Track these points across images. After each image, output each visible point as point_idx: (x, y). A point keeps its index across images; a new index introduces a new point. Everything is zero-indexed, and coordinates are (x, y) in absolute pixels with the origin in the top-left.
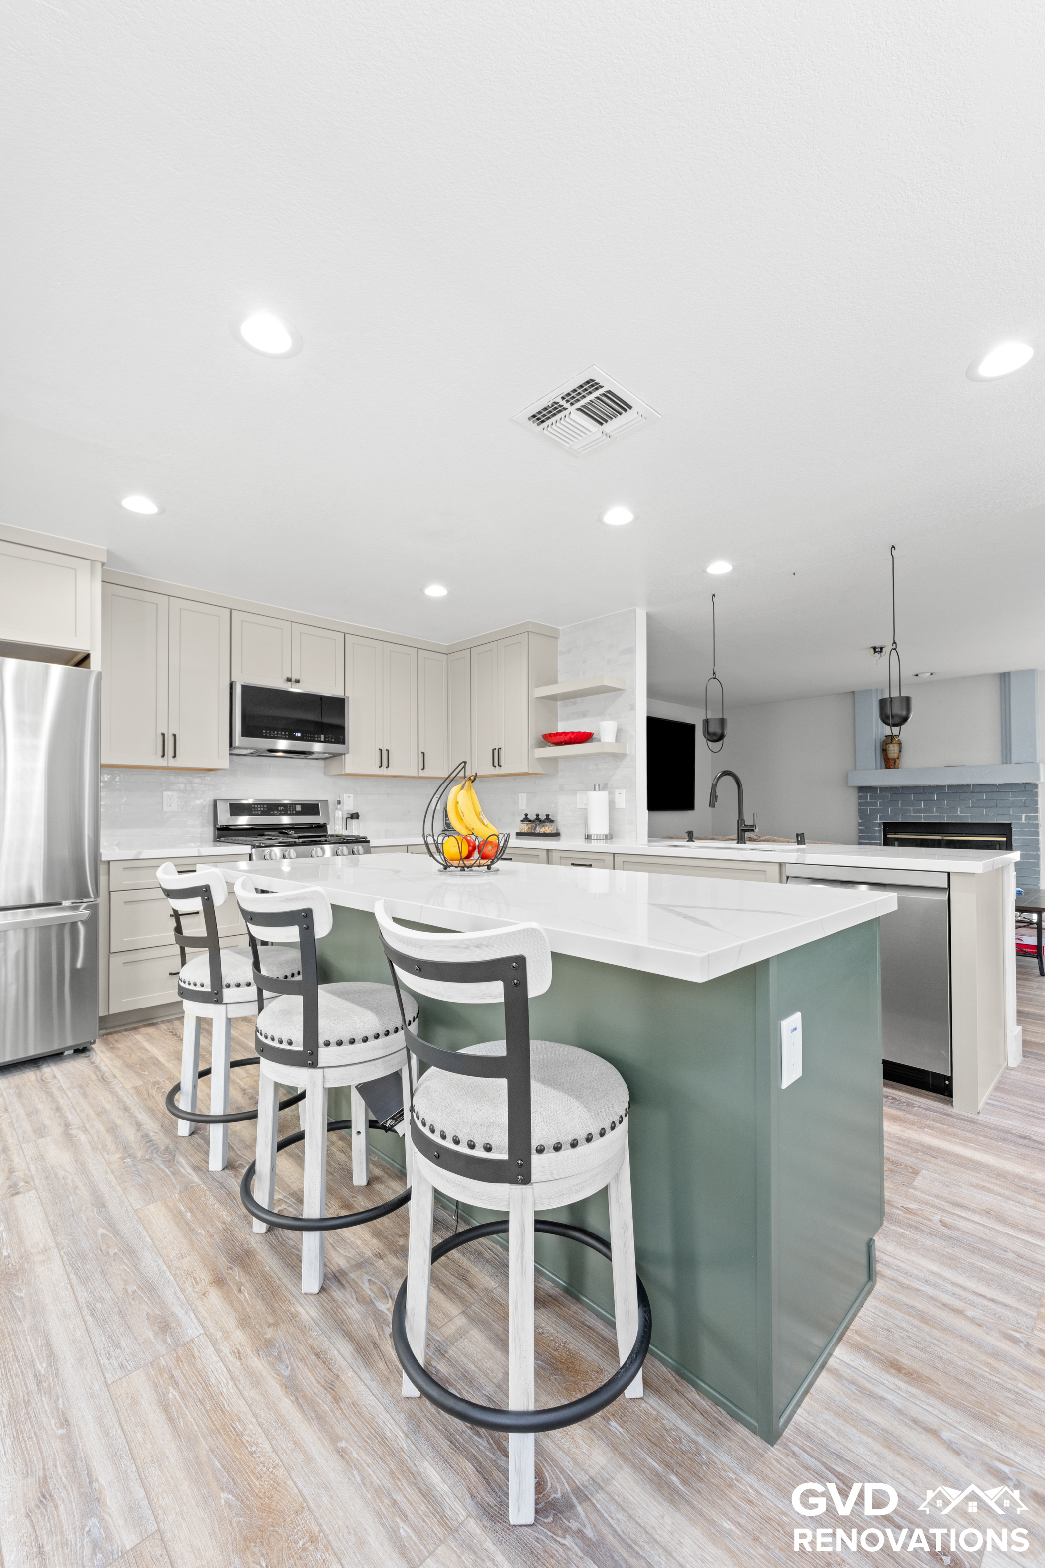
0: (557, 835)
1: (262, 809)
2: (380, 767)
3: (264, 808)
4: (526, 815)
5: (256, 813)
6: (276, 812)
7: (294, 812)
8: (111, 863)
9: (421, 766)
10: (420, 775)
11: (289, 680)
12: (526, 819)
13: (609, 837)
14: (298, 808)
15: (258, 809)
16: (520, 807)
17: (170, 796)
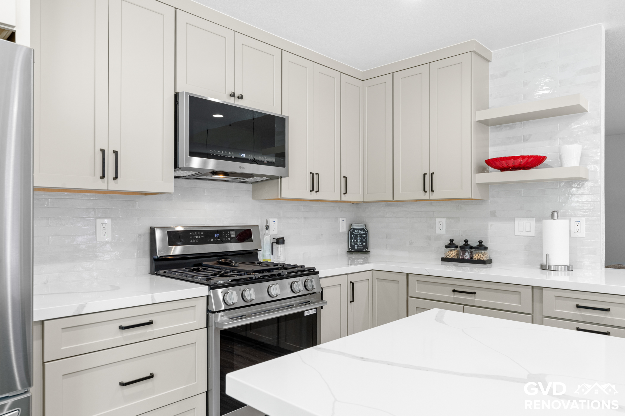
0: (490, 261)
1: (199, 237)
2: (311, 191)
3: (201, 235)
4: (452, 240)
5: (194, 241)
6: (212, 240)
8: (45, 322)
9: (343, 191)
10: (343, 199)
11: (233, 95)
12: (451, 245)
13: (569, 269)
14: (233, 235)
15: (195, 237)
16: (438, 232)
17: (104, 225)
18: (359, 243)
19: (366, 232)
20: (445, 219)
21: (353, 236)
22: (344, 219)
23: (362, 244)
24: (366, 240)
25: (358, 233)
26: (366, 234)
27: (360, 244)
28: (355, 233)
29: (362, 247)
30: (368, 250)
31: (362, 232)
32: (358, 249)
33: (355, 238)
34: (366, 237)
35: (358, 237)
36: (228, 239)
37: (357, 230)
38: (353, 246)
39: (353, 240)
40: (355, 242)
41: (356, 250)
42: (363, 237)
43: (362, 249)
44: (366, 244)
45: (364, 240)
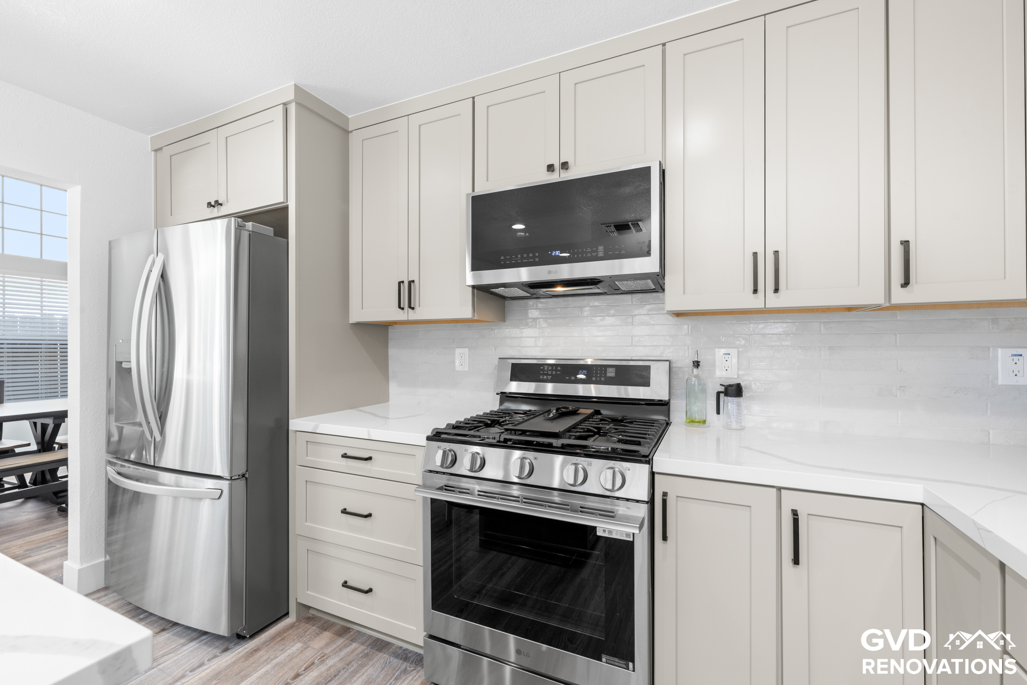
1: (554, 373)
2: (754, 293)
3: (556, 370)
5: (545, 377)
7: (603, 379)
9: (898, 279)
10: (896, 302)
11: (553, 169)
14: (611, 373)
15: (548, 372)
17: (462, 354)
36: (600, 379)
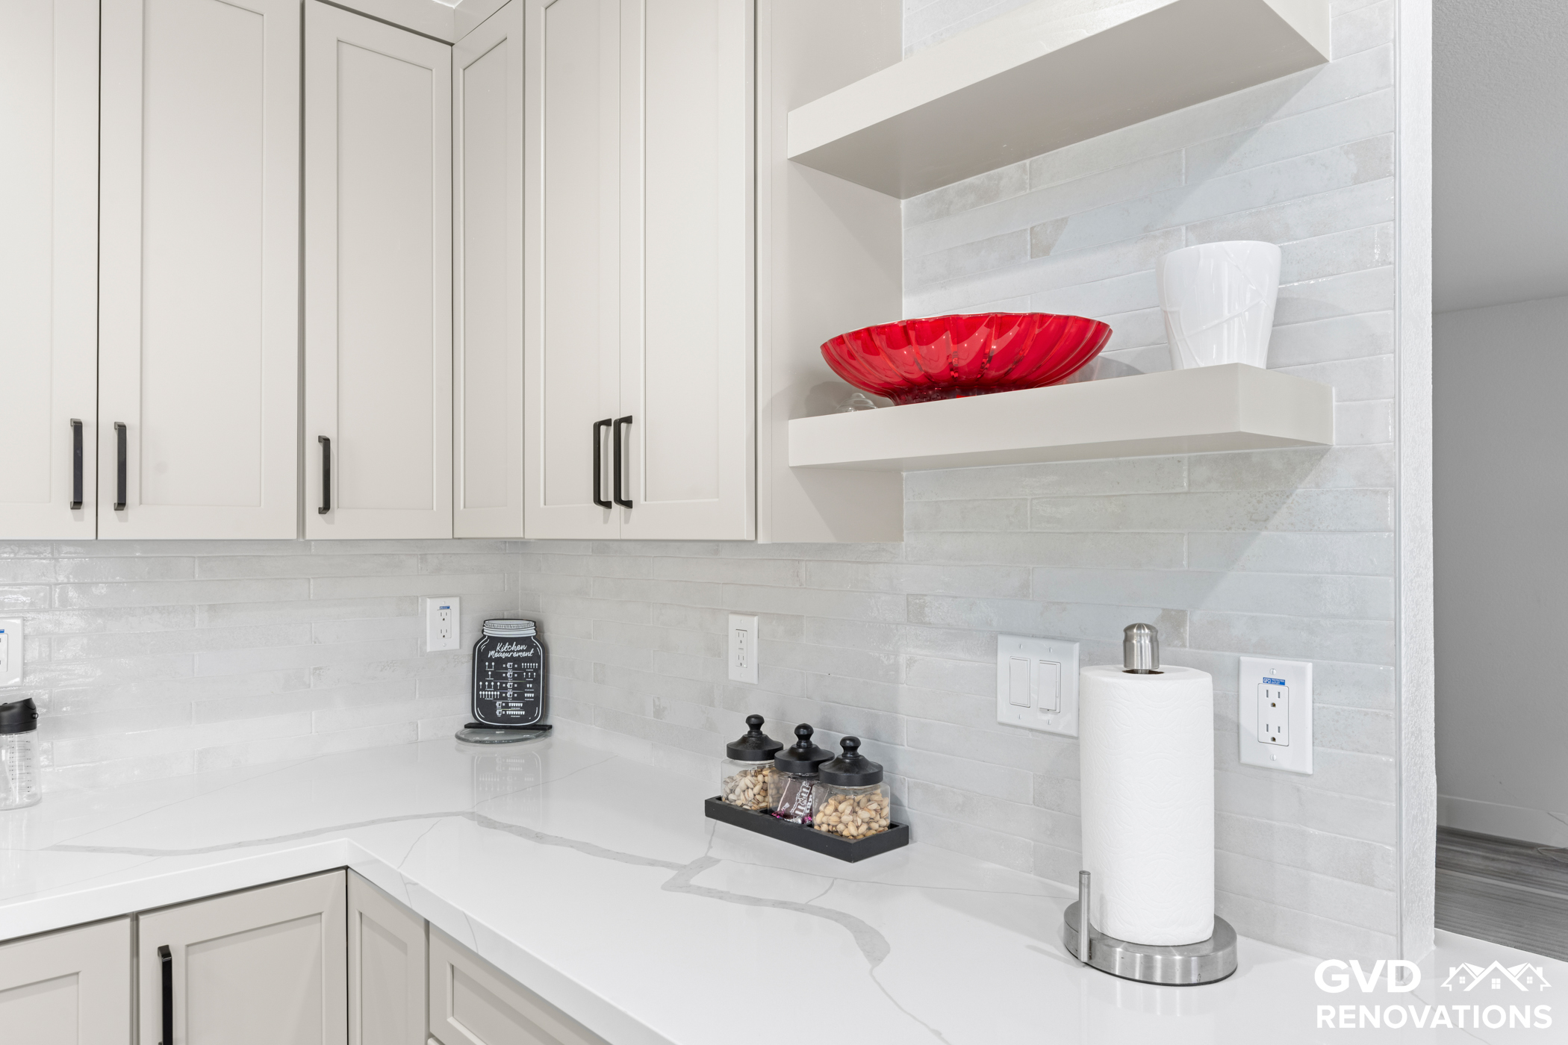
4: (755, 723)
12: (751, 743)
16: (735, 674)
18: (510, 693)
19: (536, 650)
20: (756, 619)
21: (490, 666)
22: (454, 603)
23: (520, 698)
24: (536, 681)
25: (507, 655)
26: (535, 658)
27: (514, 699)
28: (497, 655)
29: (522, 709)
30: (549, 723)
31: (522, 651)
32: (506, 718)
33: (498, 676)
34: (537, 670)
35: (506, 668)
37: (504, 644)
38: (483, 705)
39: (490, 682)
40: (496, 689)
41: (497, 720)
42: (524, 670)
43: (522, 719)
44: (537, 698)
45: (530, 682)
